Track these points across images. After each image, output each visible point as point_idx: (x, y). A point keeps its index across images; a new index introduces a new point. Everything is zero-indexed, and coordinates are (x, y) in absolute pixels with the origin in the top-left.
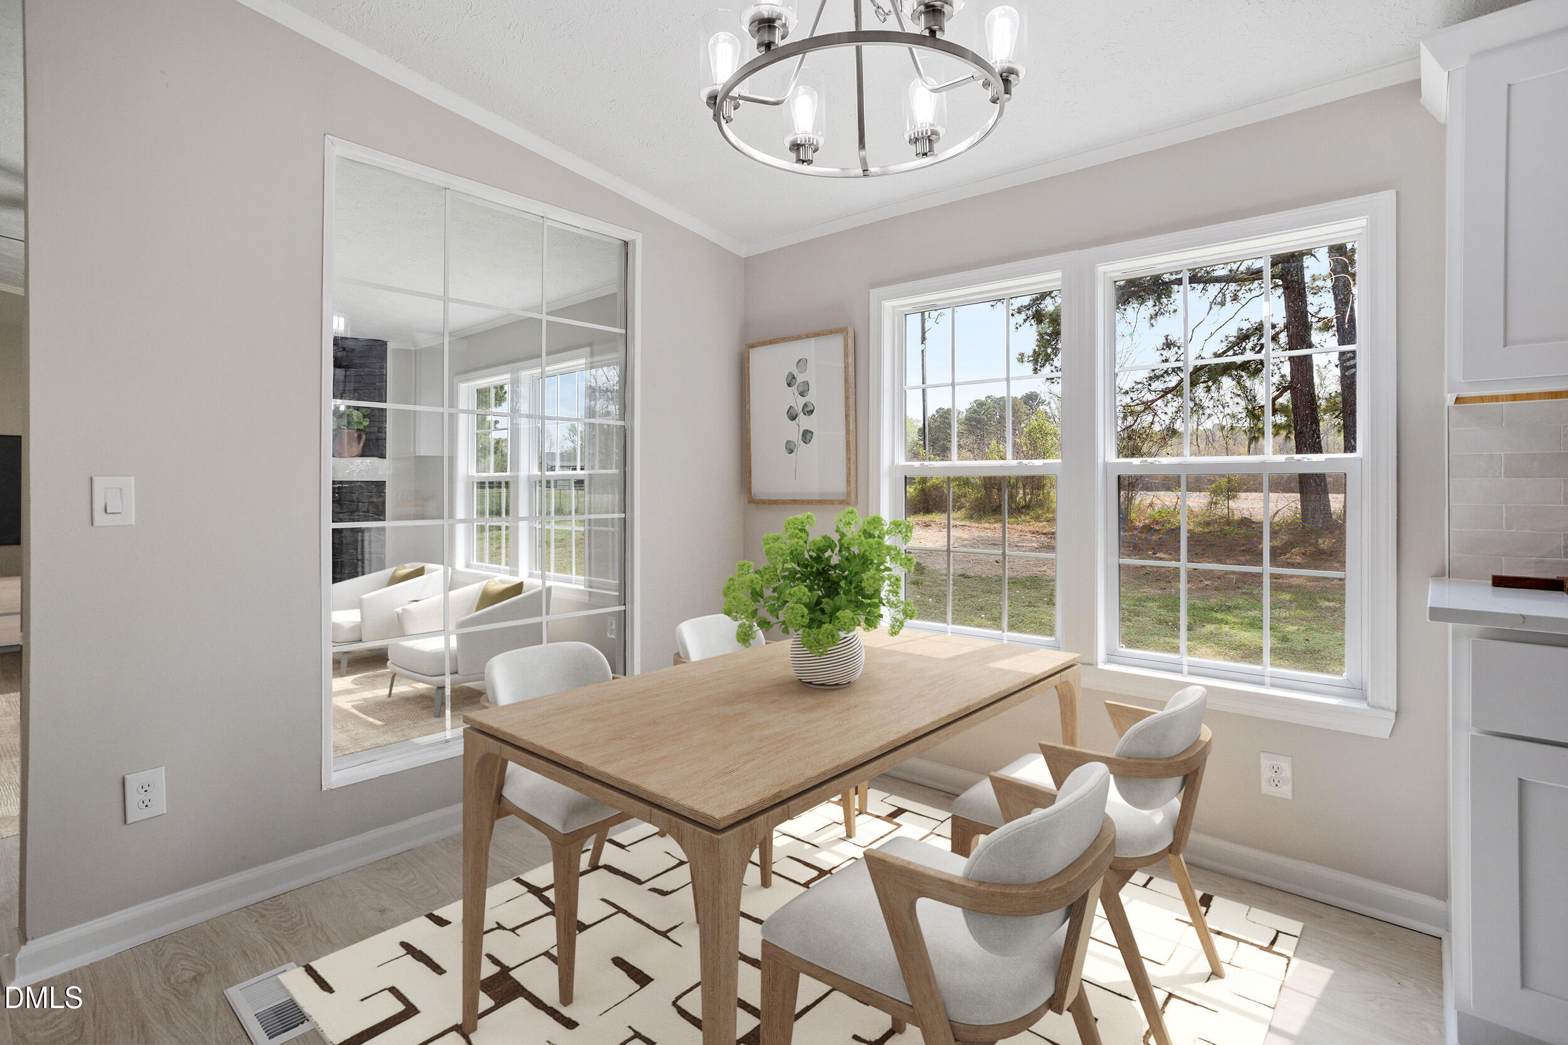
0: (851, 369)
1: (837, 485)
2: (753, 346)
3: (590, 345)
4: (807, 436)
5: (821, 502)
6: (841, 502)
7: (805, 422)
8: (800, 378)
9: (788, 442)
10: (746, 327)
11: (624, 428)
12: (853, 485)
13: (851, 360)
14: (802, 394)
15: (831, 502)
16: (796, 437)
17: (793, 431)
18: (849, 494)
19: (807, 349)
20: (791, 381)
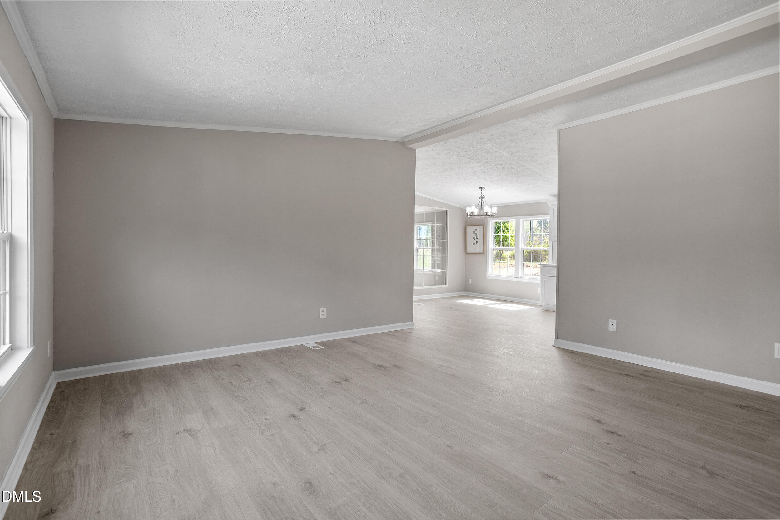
0: (484, 232)
1: (482, 251)
2: (467, 226)
3: (433, 222)
4: (477, 242)
5: (479, 254)
6: (482, 254)
7: (476, 240)
8: (476, 232)
9: (473, 243)
10: (466, 222)
11: (446, 241)
12: (484, 251)
13: (484, 230)
14: (476, 235)
15: (481, 254)
16: (475, 242)
17: (474, 241)
18: (484, 252)
19: (477, 227)
20: (474, 233)
